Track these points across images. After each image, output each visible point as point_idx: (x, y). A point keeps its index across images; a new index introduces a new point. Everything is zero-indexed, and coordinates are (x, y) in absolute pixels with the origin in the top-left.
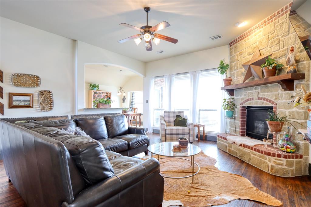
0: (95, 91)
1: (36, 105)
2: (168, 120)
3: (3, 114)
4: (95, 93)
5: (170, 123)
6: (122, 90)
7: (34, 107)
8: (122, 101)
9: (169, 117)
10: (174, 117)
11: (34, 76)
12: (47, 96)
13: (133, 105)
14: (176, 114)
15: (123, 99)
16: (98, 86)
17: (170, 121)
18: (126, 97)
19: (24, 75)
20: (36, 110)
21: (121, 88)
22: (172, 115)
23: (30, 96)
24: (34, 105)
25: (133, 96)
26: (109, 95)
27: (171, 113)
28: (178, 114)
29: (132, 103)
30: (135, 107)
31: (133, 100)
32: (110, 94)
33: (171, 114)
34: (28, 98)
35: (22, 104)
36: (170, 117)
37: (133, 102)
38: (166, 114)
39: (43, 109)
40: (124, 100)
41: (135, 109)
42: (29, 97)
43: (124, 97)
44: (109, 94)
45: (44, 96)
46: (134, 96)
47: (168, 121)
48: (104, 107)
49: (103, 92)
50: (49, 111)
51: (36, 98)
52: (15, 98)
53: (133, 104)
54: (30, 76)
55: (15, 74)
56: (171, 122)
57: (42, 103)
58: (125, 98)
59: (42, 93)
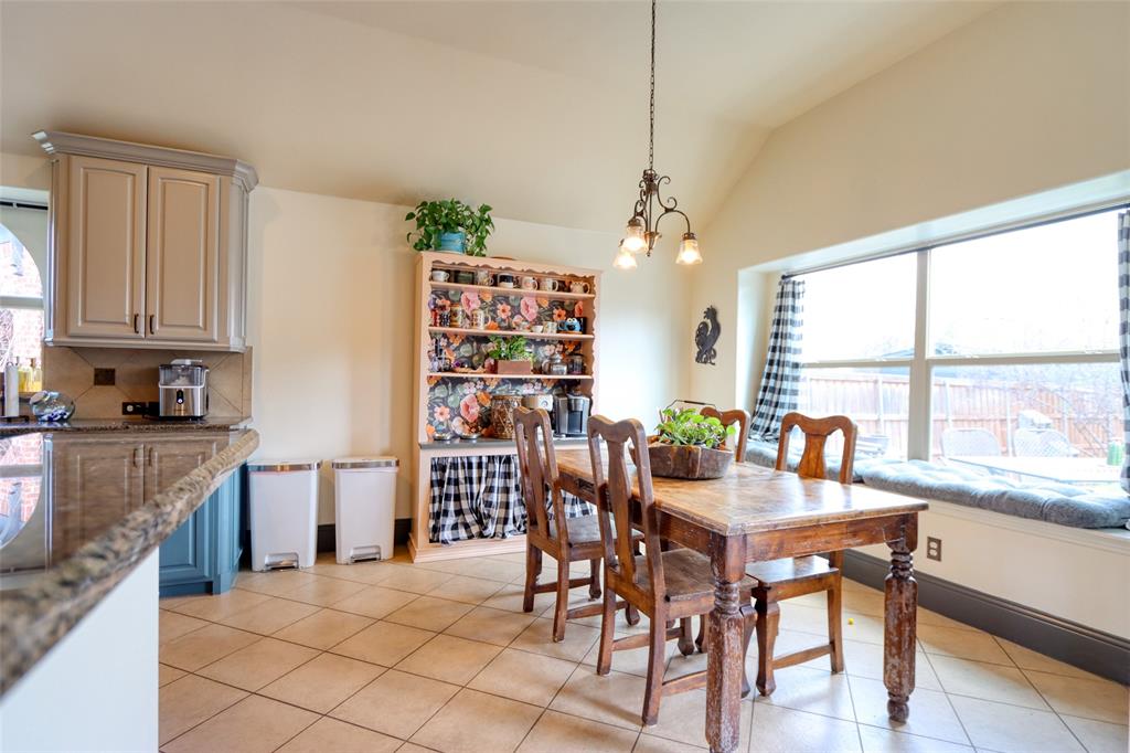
0: (454, 258)
4: (454, 275)
6: (657, 210)
8: (696, 349)
13: (786, 385)
15: (702, 329)
16: (481, 223)
18: (720, 319)
25: (789, 301)
26: (584, 300)
29: (773, 367)
30: (815, 411)
31: (790, 343)
32: (589, 284)
37: (790, 358)
40: (707, 338)
41: (817, 432)
43: (712, 313)
44: (577, 292)
46: (799, 303)
53: (787, 371)
58: (717, 328)
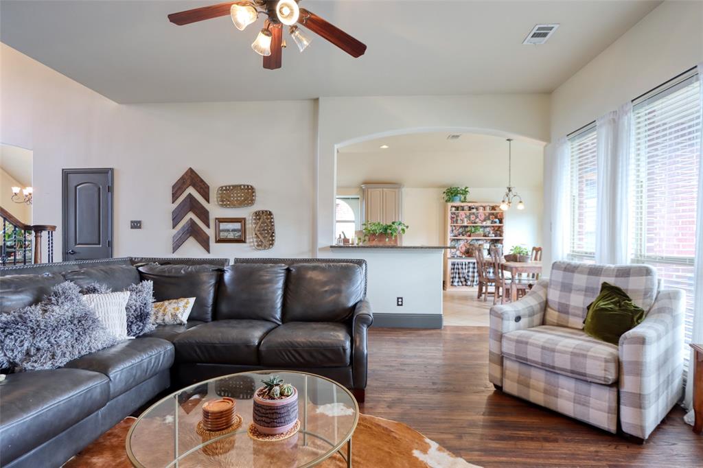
0: (457, 204)
1: (250, 237)
2: (557, 300)
3: (208, 251)
4: (457, 208)
5: (567, 313)
7: (247, 241)
9: (566, 288)
10: (588, 290)
11: (248, 186)
12: (267, 221)
14: (603, 279)
16: (465, 192)
17: (567, 306)
19: (235, 187)
20: (251, 246)
21: (510, 190)
22: (580, 280)
23: (240, 222)
24: (247, 237)
26: (500, 213)
27: (581, 272)
28: (612, 281)
32: (499, 208)
33: (576, 275)
34: (237, 226)
35: (231, 236)
36: (570, 291)
38: (559, 276)
39: (260, 246)
42: (240, 224)
45: (261, 220)
47: (560, 304)
48: (381, 244)
49: (476, 205)
50: (269, 248)
51: (250, 225)
52: (223, 226)
54: (242, 187)
55: (222, 187)
56: (571, 310)
57: (258, 233)
59: (258, 215)
